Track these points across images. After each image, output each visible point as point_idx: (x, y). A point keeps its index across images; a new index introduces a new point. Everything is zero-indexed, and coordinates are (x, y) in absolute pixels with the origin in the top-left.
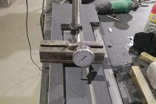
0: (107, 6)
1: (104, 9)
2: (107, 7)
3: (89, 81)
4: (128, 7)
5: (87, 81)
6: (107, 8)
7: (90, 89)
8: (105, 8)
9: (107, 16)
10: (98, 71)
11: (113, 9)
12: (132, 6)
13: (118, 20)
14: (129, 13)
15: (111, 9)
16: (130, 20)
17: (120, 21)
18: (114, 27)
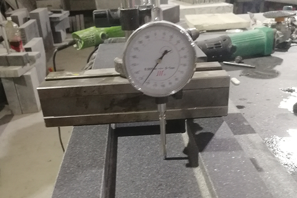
0: (220, 42)
1: (214, 48)
2: (220, 44)
3: (190, 161)
4: (268, 40)
5: (186, 161)
6: (221, 46)
7: (196, 179)
8: (216, 47)
9: (224, 62)
10: (216, 131)
11: (234, 48)
12: (277, 39)
13: (250, 66)
14: (272, 55)
15: (230, 47)
16: (280, 64)
17: (254, 68)
18: (242, 76)
